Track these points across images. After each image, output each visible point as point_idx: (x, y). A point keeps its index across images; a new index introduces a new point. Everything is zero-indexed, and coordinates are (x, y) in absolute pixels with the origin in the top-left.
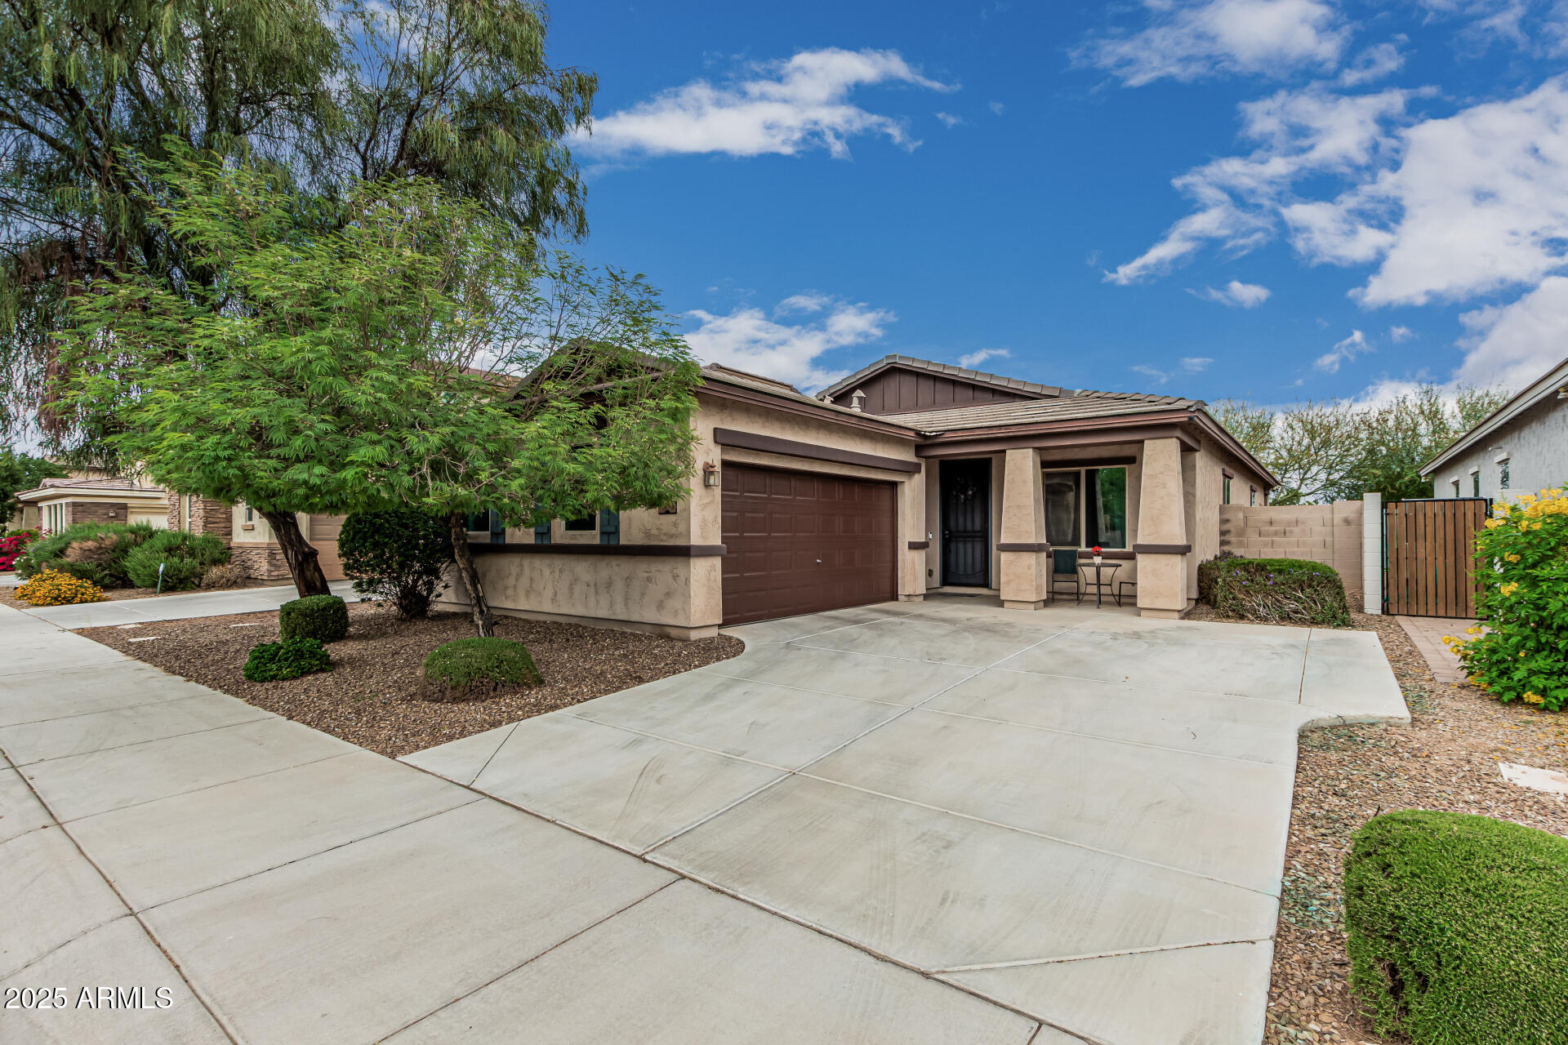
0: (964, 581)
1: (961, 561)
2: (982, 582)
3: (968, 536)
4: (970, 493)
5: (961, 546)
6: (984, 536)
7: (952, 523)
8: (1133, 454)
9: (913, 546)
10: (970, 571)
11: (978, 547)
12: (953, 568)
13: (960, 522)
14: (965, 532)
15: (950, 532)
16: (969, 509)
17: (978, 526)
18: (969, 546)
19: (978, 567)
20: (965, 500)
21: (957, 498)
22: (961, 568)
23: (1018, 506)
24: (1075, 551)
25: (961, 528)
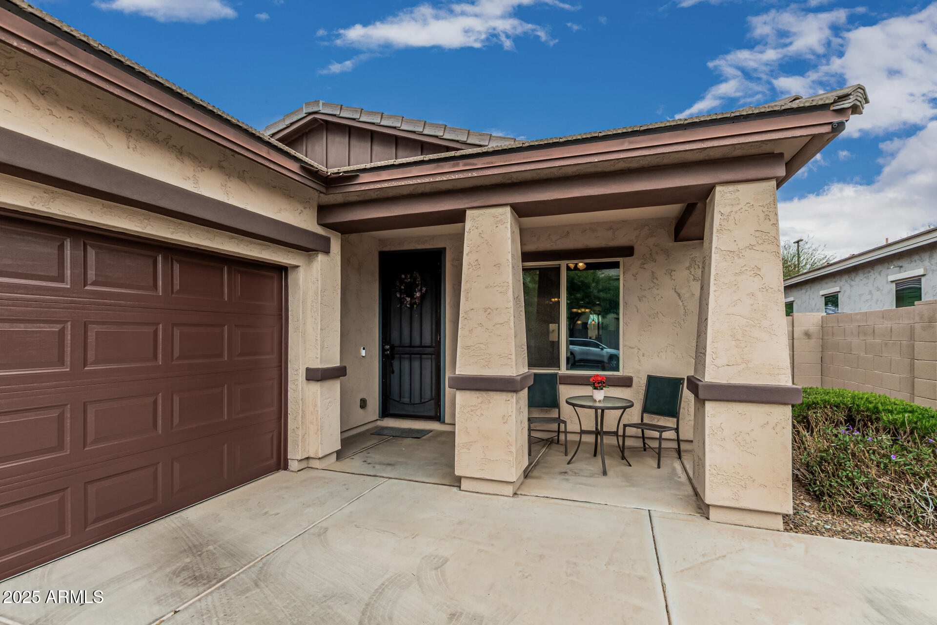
0: (410, 410)
1: (406, 386)
2: (432, 413)
3: (415, 352)
4: (418, 294)
5: (406, 365)
6: (435, 352)
7: (395, 335)
8: (629, 244)
9: (315, 376)
10: (417, 400)
11: (428, 365)
12: (395, 395)
13: (403, 333)
14: (411, 346)
15: (393, 348)
16: (416, 316)
17: (427, 340)
18: (416, 364)
19: (427, 394)
20: (412, 305)
21: (401, 301)
22: (406, 393)
23: (485, 310)
24: (555, 375)
25: (406, 341)
